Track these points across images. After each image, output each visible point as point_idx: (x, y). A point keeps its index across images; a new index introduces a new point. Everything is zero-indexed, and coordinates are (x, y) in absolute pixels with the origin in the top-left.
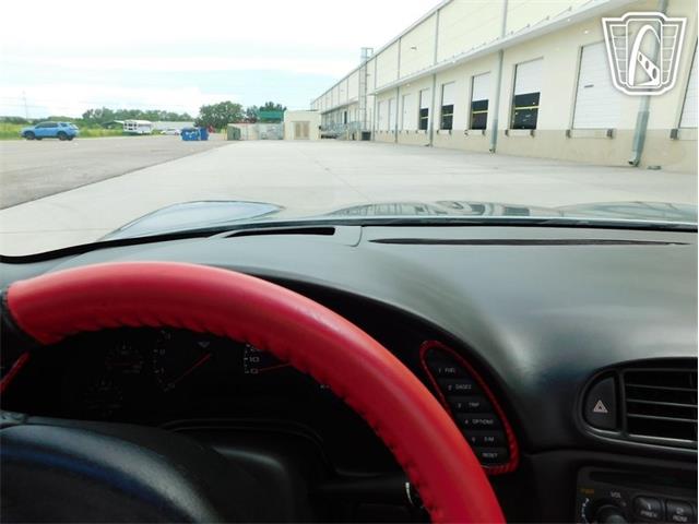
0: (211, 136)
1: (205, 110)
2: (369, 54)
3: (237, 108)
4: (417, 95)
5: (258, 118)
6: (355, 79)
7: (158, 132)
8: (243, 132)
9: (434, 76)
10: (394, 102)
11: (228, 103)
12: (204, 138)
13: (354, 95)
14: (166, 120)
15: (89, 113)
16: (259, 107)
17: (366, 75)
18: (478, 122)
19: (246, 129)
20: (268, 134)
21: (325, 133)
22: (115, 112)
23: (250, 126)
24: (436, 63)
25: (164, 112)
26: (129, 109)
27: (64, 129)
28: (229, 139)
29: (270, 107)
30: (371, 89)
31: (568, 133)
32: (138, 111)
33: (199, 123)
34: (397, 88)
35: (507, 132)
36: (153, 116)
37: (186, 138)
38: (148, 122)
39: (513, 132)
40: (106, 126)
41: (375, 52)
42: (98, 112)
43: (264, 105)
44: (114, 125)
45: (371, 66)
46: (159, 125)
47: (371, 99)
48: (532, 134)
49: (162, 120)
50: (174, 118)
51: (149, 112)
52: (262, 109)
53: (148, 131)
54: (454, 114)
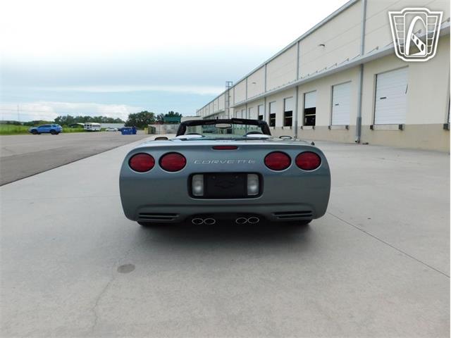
0: (139, 132)
1: (132, 116)
2: (230, 85)
3: (152, 115)
4: (257, 108)
5: (165, 121)
6: (222, 99)
7: (103, 130)
8: (157, 129)
9: (265, 98)
10: (244, 112)
11: (146, 112)
12: (135, 133)
13: (222, 108)
14: (106, 122)
15: (59, 118)
16: (165, 114)
17: (229, 97)
18: (288, 122)
19: (159, 128)
20: (172, 130)
21: (205, 130)
22: (75, 117)
23: (162, 126)
24: (266, 92)
25: (106, 118)
26: (83, 116)
27: (54, 128)
28: (149, 133)
29: (171, 114)
30: (232, 104)
31: (329, 127)
32: (89, 117)
33: (128, 124)
34: (246, 104)
35: (302, 127)
36: (98, 120)
37: (124, 133)
38: (98, 124)
39: (305, 127)
40: (70, 126)
41: (234, 84)
42: (64, 118)
43: (168, 113)
44: (76, 126)
45: (231, 91)
46: (104, 126)
47: (232, 110)
48: (313, 128)
49: (103, 122)
50: (111, 121)
51: (96, 118)
52: (166, 115)
53: (98, 129)
54: (276, 118)
